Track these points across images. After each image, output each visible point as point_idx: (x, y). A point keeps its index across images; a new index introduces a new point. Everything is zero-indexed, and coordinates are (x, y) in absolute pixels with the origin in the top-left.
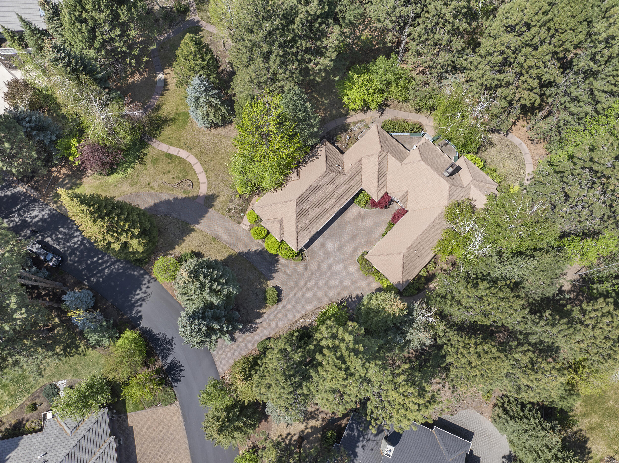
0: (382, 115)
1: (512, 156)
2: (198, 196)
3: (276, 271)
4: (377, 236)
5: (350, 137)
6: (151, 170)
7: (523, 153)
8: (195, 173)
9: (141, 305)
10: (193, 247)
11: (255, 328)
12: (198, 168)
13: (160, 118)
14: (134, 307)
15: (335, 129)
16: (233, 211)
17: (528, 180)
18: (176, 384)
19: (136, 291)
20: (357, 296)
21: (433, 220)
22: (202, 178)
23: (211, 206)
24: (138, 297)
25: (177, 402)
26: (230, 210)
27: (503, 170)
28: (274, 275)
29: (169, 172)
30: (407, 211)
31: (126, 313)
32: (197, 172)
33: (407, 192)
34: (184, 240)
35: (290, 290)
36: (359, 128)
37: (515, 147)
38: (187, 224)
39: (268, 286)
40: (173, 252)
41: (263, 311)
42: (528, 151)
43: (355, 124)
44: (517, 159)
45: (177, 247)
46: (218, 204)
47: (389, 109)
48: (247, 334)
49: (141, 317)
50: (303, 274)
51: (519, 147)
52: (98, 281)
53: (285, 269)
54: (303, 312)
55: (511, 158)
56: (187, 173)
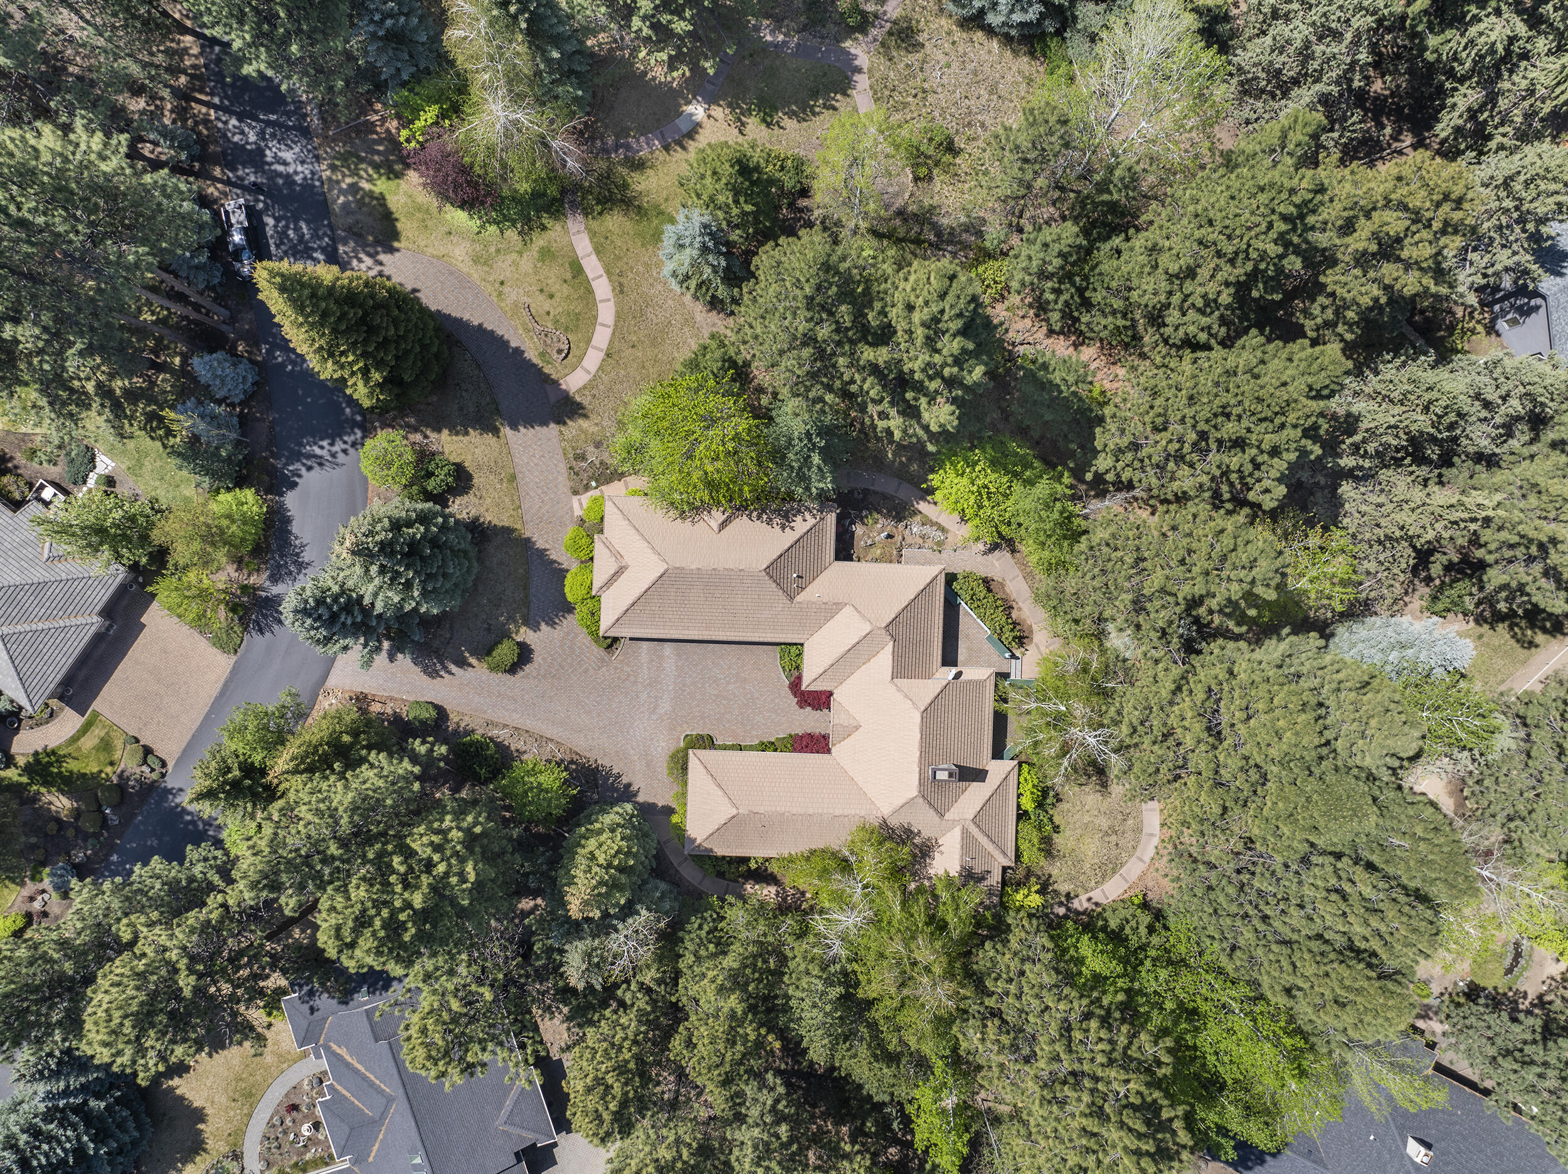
0: (985, 553)
1: (1114, 838)
2: (556, 383)
3: (552, 624)
4: (754, 733)
5: (890, 536)
6: (527, 262)
7: (1138, 853)
8: (589, 341)
9: (309, 468)
10: (469, 457)
11: (437, 672)
12: (602, 337)
13: (625, 186)
14: (298, 460)
15: (885, 497)
16: (584, 465)
17: (1089, 899)
18: (254, 633)
19: (322, 439)
20: (629, 785)
21: (837, 813)
22: (593, 360)
23: (560, 422)
24: (318, 451)
25: (234, 658)
26: (582, 457)
27: (1071, 844)
28: (543, 626)
29: (551, 296)
30: (829, 751)
31: (276, 456)
32: (593, 343)
33: (857, 728)
34: (467, 433)
35: (542, 672)
36: (923, 537)
37: (1138, 830)
38: (498, 412)
39: (517, 632)
40: (433, 436)
41: (473, 661)
42: (1147, 859)
43: (927, 522)
44: (1114, 852)
45: (445, 432)
46: (573, 427)
47: (1008, 555)
48: (418, 669)
49: (293, 485)
50: (586, 671)
51: (1144, 838)
52: (282, 365)
53: (568, 634)
54: (528, 724)
55: (1107, 839)
56: (577, 326)
